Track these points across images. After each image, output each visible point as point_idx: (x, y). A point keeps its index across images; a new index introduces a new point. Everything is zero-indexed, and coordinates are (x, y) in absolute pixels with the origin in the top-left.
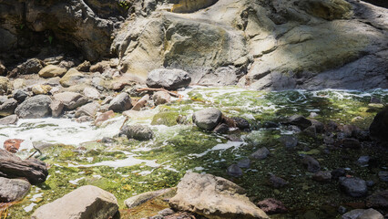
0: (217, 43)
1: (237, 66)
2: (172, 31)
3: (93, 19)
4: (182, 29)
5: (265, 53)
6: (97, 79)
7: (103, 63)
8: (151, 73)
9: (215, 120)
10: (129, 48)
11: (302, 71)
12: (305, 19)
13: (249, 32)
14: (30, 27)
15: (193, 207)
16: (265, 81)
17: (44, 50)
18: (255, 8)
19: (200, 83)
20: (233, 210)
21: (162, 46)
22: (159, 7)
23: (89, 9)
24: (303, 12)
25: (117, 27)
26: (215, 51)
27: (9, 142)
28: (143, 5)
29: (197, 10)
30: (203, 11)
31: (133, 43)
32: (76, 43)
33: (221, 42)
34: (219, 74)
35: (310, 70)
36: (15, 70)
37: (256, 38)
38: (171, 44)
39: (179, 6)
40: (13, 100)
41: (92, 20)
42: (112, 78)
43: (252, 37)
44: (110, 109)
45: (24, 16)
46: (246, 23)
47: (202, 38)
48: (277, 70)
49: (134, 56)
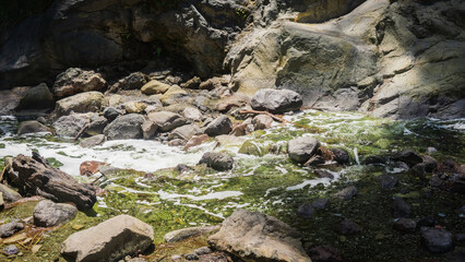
0: (339, 59)
1: (360, 88)
2: (288, 45)
3: (206, 29)
4: (300, 42)
5: (397, 72)
6: (202, 98)
7: (215, 80)
8: (257, 93)
9: (309, 151)
10: (242, 64)
11: (437, 96)
12: (454, 33)
13: (383, 48)
14: (137, 36)
15: (230, 247)
16: (390, 107)
17: (152, 64)
18: (393, 18)
19: (315, 106)
20: (268, 255)
21: (277, 62)
22: (282, 16)
23: (202, 17)
24: (451, 24)
25: (233, 38)
26: (336, 69)
27: (85, 164)
28: (262, 13)
29: (328, 20)
30: (334, 21)
31: (247, 58)
32: (187, 56)
33: (344, 58)
34: (338, 97)
35: (447, 95)
36: (116, 85)
37: (391, 54)
38: (286, 60)
39: (306, 14)
40: (103, 118)
41: (204, 30)
42: (219, 98)
43: (386, 53)
44: (206, 132)
45: (130, 25)
46: (382, 36)
47: (322, 53)
48: (406, 93)
49: (247, 73)
